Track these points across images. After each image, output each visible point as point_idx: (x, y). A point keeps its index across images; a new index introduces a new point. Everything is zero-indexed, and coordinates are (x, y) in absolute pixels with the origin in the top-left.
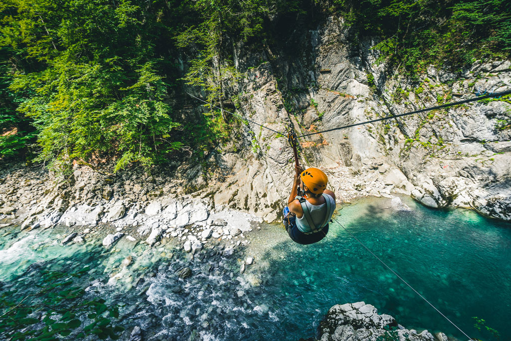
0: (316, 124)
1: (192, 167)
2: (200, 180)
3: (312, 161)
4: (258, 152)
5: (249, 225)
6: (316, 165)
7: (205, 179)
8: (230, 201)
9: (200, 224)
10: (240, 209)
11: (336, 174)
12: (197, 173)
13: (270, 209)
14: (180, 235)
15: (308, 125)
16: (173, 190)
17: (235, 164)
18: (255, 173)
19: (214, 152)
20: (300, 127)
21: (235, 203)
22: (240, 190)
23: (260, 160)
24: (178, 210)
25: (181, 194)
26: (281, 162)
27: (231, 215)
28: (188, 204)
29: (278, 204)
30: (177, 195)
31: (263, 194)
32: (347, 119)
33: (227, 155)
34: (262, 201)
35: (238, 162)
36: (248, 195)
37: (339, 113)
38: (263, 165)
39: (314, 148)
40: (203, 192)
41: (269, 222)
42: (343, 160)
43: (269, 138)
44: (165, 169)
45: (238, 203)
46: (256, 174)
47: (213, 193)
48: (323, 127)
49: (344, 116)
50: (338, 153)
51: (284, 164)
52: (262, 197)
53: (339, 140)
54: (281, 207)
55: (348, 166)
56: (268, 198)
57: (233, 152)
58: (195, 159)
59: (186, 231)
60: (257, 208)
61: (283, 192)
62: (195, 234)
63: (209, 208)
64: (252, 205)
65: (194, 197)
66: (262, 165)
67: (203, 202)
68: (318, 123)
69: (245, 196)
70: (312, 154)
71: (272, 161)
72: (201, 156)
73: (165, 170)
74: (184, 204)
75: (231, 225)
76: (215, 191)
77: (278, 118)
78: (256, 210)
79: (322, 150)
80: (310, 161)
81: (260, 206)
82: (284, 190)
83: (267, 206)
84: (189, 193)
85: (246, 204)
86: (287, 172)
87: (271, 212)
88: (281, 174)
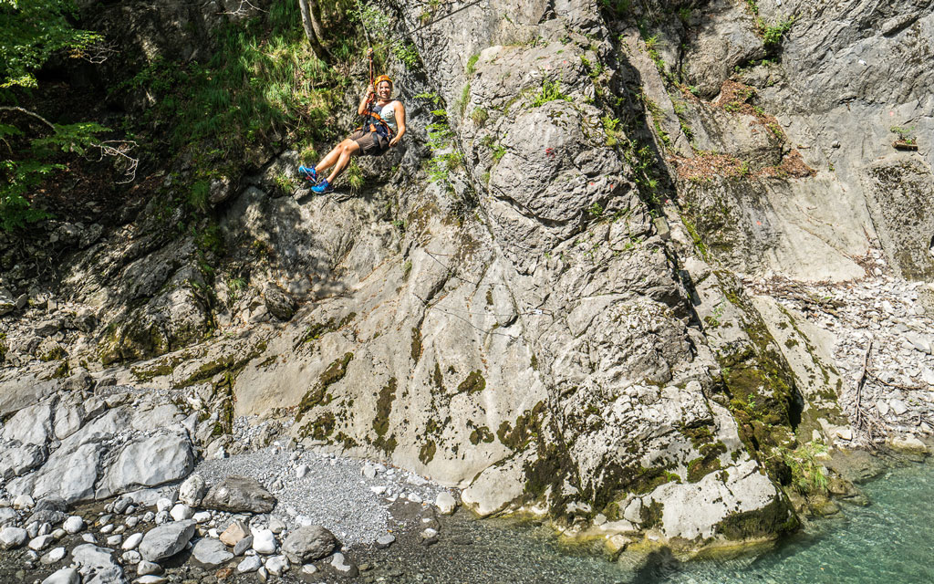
0: (747, 76)
1: (151, 250)
2: (180, 302)
3: (727, 246)
4: (460, 188)
5: (380, 516)
6: (743, 266)
7: (207, 303)
8: (305, 407)
9: (149, 498)
10: (350, 443)
11: (853, 312)
12: (171, 274)
13: (497, 449)
14: (37, 543)
15: (711, 79)
16: (50, 344)
17: (352, 243)
18: (436, 280)
19: (260, 187)
20: (670, 86)
21: (329, 415)
22: (360, 355)
23: (467, 224)
24: (61, 429)
25: (83, 365)
26: (553, 215)
27: (300, 470)
28: (106, 408)
29: (535, 427)
30: (65, 368)
31: (464, 373)
32: (907, 52)
33: (318, 201)
34: (461, 407)
35: (364, 233)
36: (393, 381)
37: (865, 26)
38: (478, 244)
39: (739, 185)
40: (188, 357)
41: (482, 511)
42: (891, 248)
43: (502, 109)
44: (31, 250)
45: (342, 415)
46: (440, 286)
47: (232, 367)
48: (786, 92)
49: (894, 40)
50: (864, 216)
51: (568, 229)
52: (461, 390)
53: (869, 153)
54: (548, 437)
55: (916, 277)
56: (488, 396)
57: (345, 189)
58: (169, 215)
59: (72, 523)
60: (431, 444)
61: (558, 361)
62: (111, 540)
63: (204, 431)
64: (411, 427)
65: (143, 378)
66: (470, 244)
67: (180, 401)
68: (760, 71)
69: (378, 383)
70: (727, 211)
71: (511, 213)
72: (197, 201)
73: (27, 258)
74: (89, 406)
75: (291, 511)
76: (240, 357)
77: (548, 23)
78: (427, 454)
79: (775, 196)
80: (714, 245)
81: (447, 433)
82: (563, 353)
83: (479, 435)
84: (120, 360)
85: (381, 423)
86: (580, 266)
87: (500, 463)
88: (550, 275)
